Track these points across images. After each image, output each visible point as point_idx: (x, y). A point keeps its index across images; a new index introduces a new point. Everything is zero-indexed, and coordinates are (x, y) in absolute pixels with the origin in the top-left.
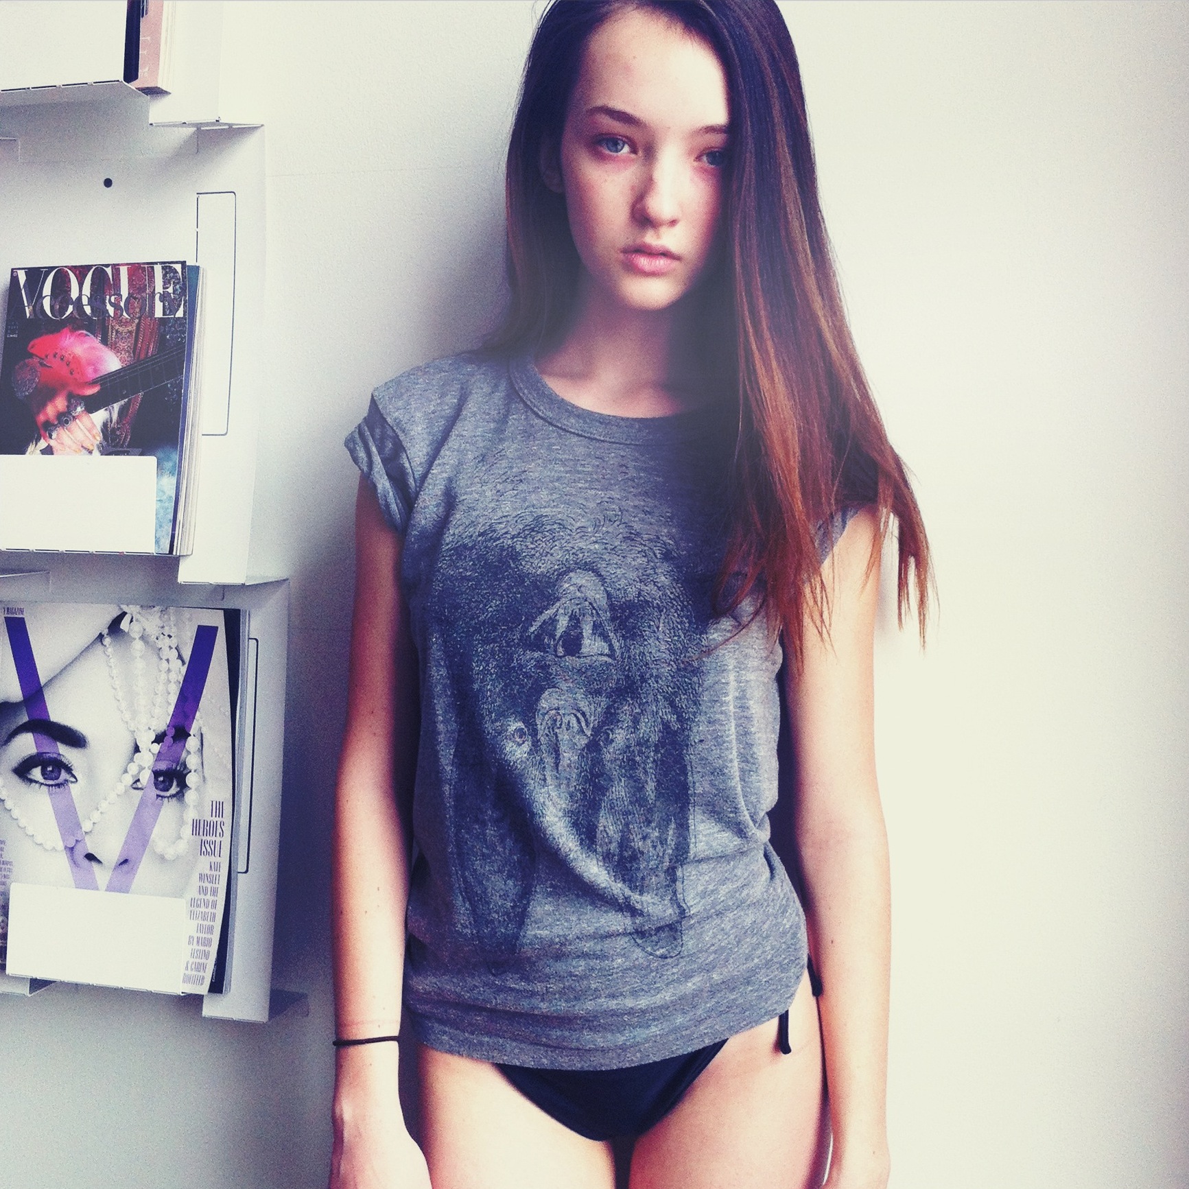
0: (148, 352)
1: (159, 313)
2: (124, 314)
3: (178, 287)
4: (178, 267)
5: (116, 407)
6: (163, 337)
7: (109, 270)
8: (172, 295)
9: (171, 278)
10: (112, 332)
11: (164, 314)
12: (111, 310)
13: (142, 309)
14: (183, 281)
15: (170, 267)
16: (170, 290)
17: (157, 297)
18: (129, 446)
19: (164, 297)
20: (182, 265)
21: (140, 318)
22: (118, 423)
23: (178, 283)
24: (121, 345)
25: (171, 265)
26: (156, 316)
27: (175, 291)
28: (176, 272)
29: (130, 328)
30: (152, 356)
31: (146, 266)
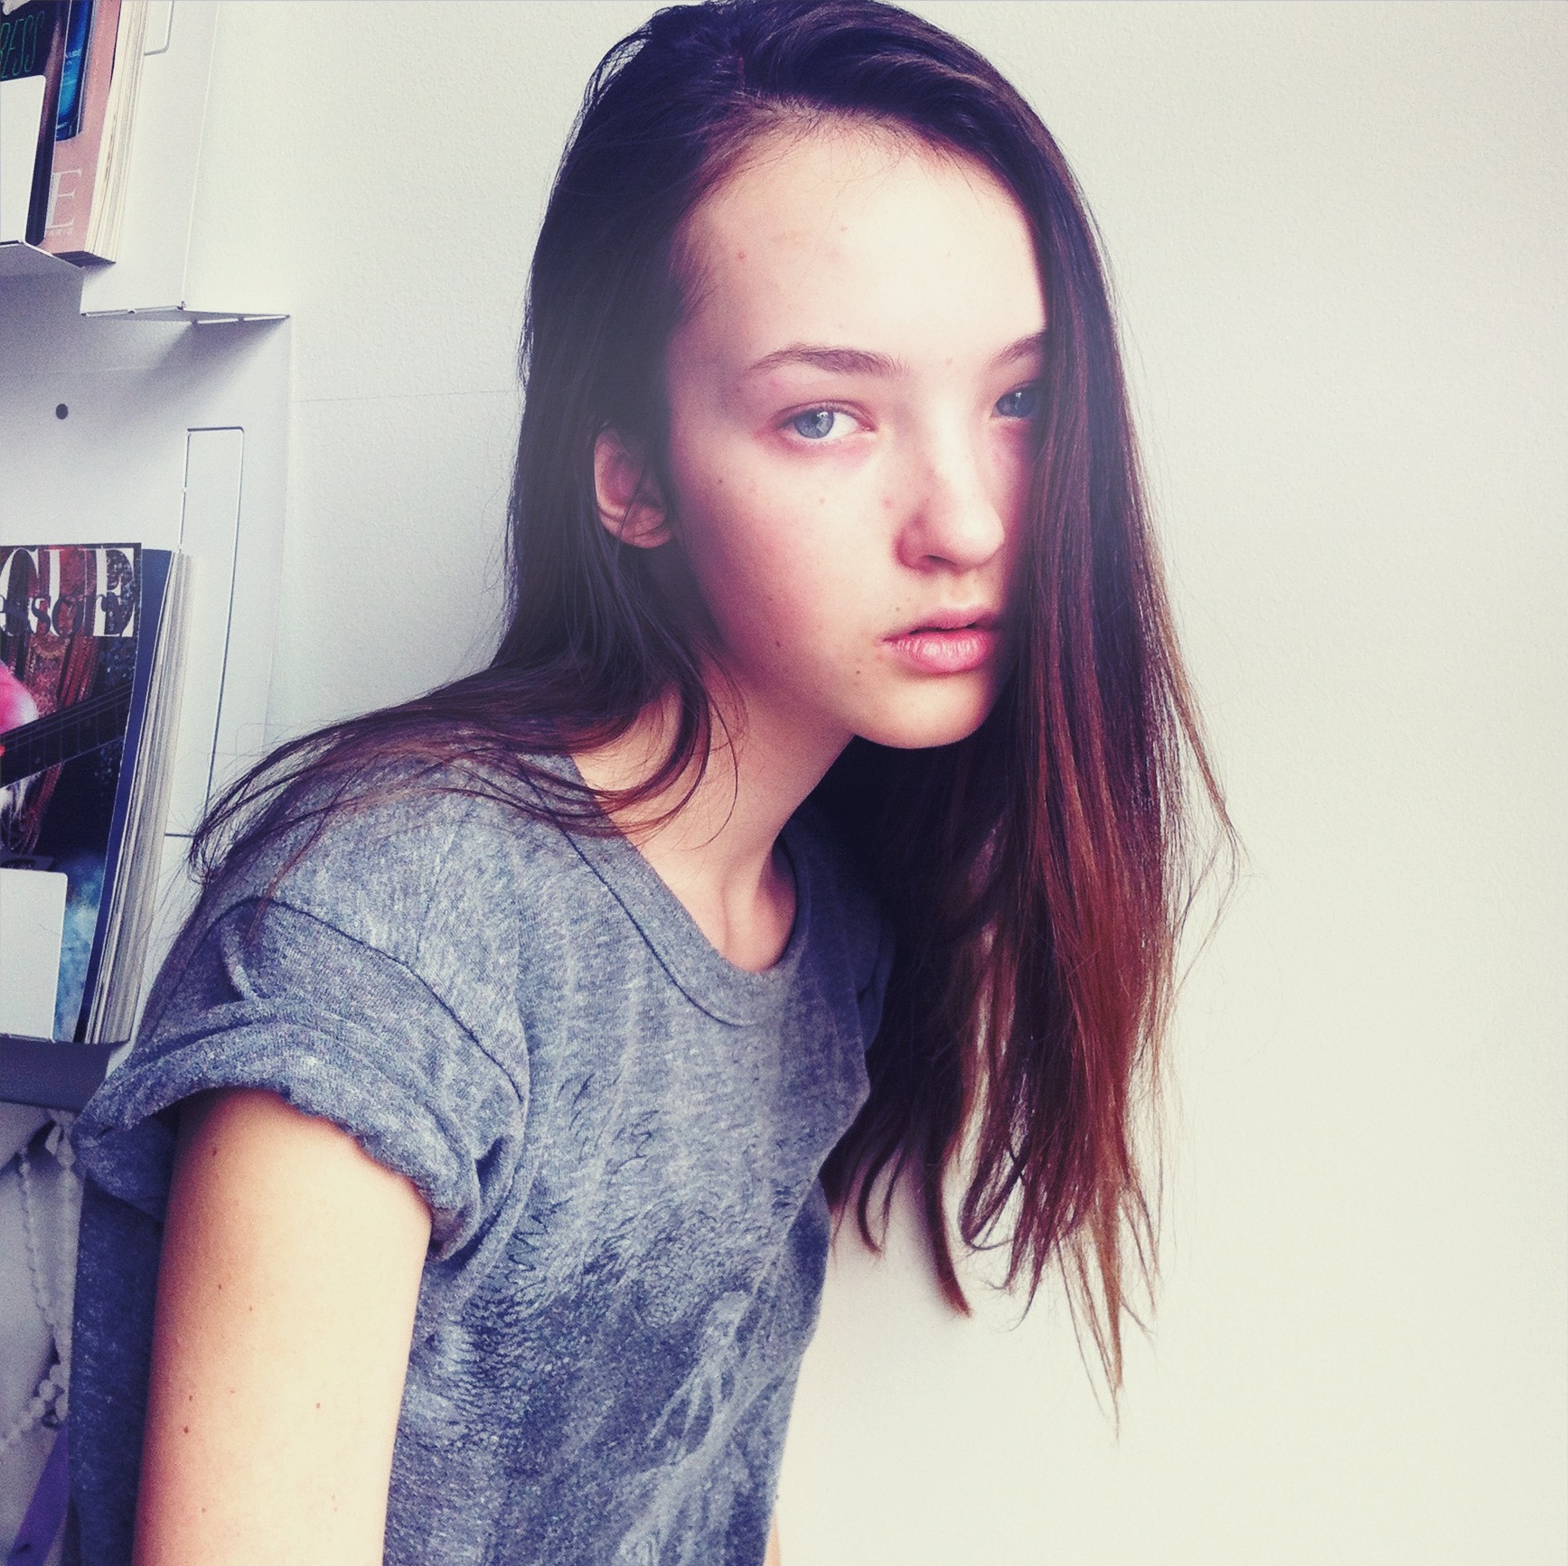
0: (78, 694)
1: (99, 630)
2: (52, 629)
3: (128, 585)
4: (129, 553)
5: (24, 784)
6: (102, 668)
7: (34, 555)
8: (119, 600)
9: (120, 571)
10: (32, 659)
11: (106, 632)
12: (33, 621)
13: (77, 620)
14: (136, 577)
15: (119, 553)
16: (117, 591)
17: (99, 602)
18: (36, 852)
19: (109, 603)
20: (135, 551)
21: (71, 637)
22: (23, 810)
23: (129, 580)
24: (43, 680)
25: (120, 550)
26: (94, 634)
27: (124, 592)
28: (126, 562)
29: (56, 653)
30: (83, 701)
31: (85, 550)
